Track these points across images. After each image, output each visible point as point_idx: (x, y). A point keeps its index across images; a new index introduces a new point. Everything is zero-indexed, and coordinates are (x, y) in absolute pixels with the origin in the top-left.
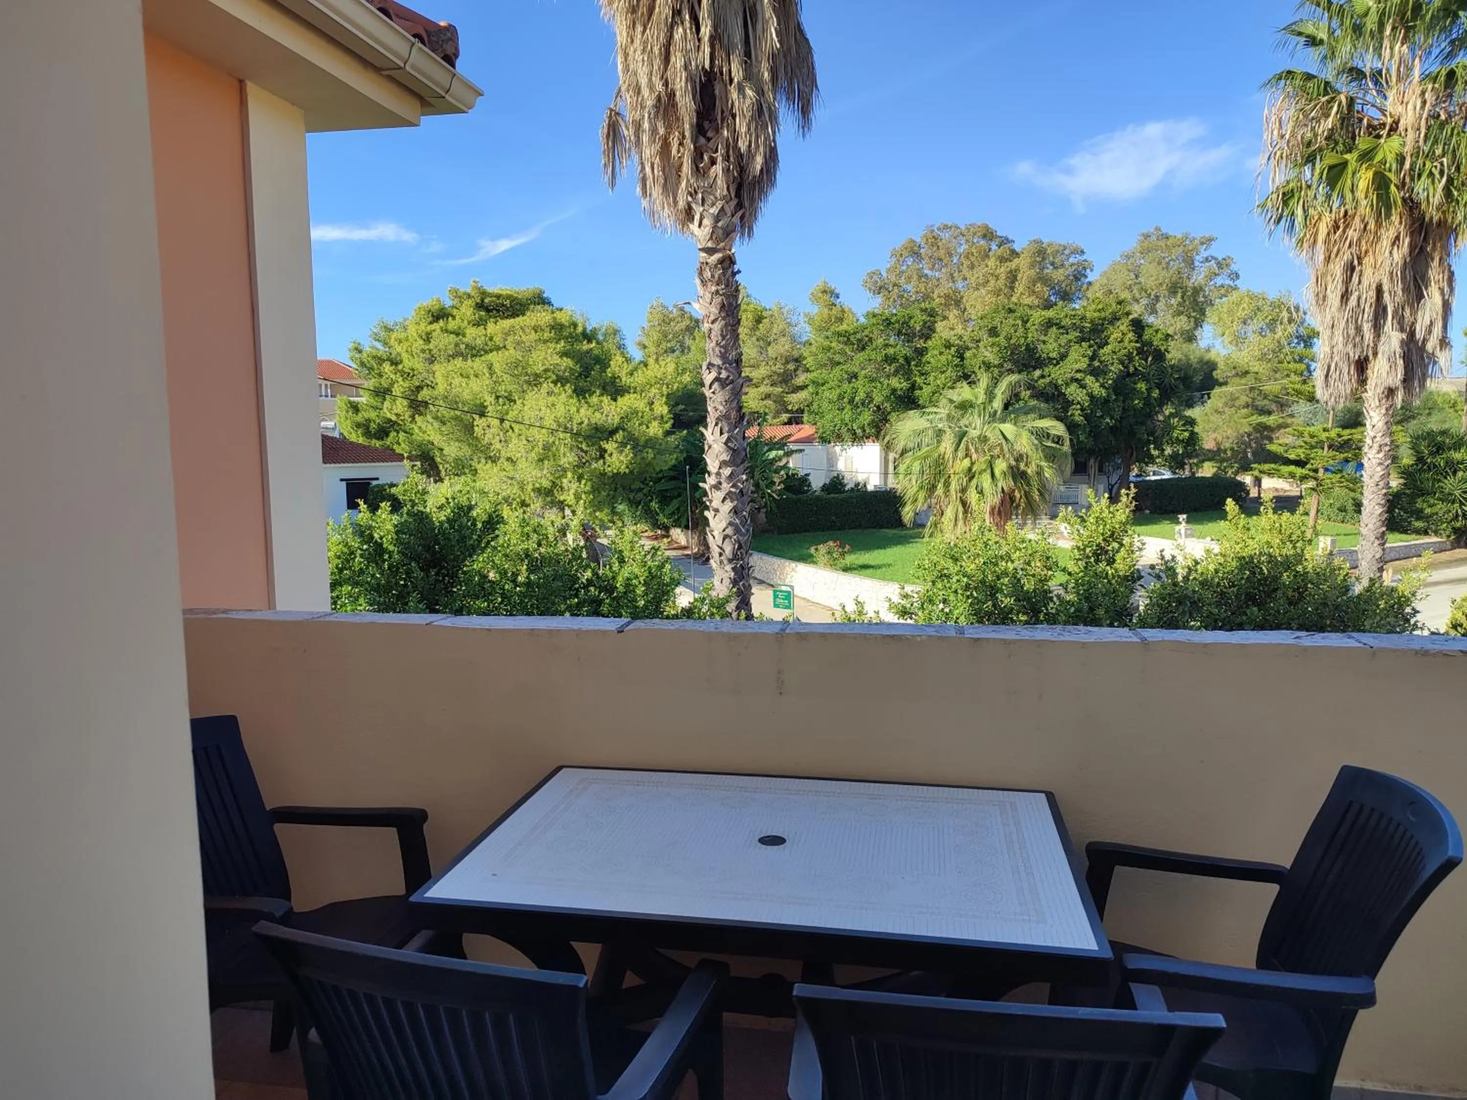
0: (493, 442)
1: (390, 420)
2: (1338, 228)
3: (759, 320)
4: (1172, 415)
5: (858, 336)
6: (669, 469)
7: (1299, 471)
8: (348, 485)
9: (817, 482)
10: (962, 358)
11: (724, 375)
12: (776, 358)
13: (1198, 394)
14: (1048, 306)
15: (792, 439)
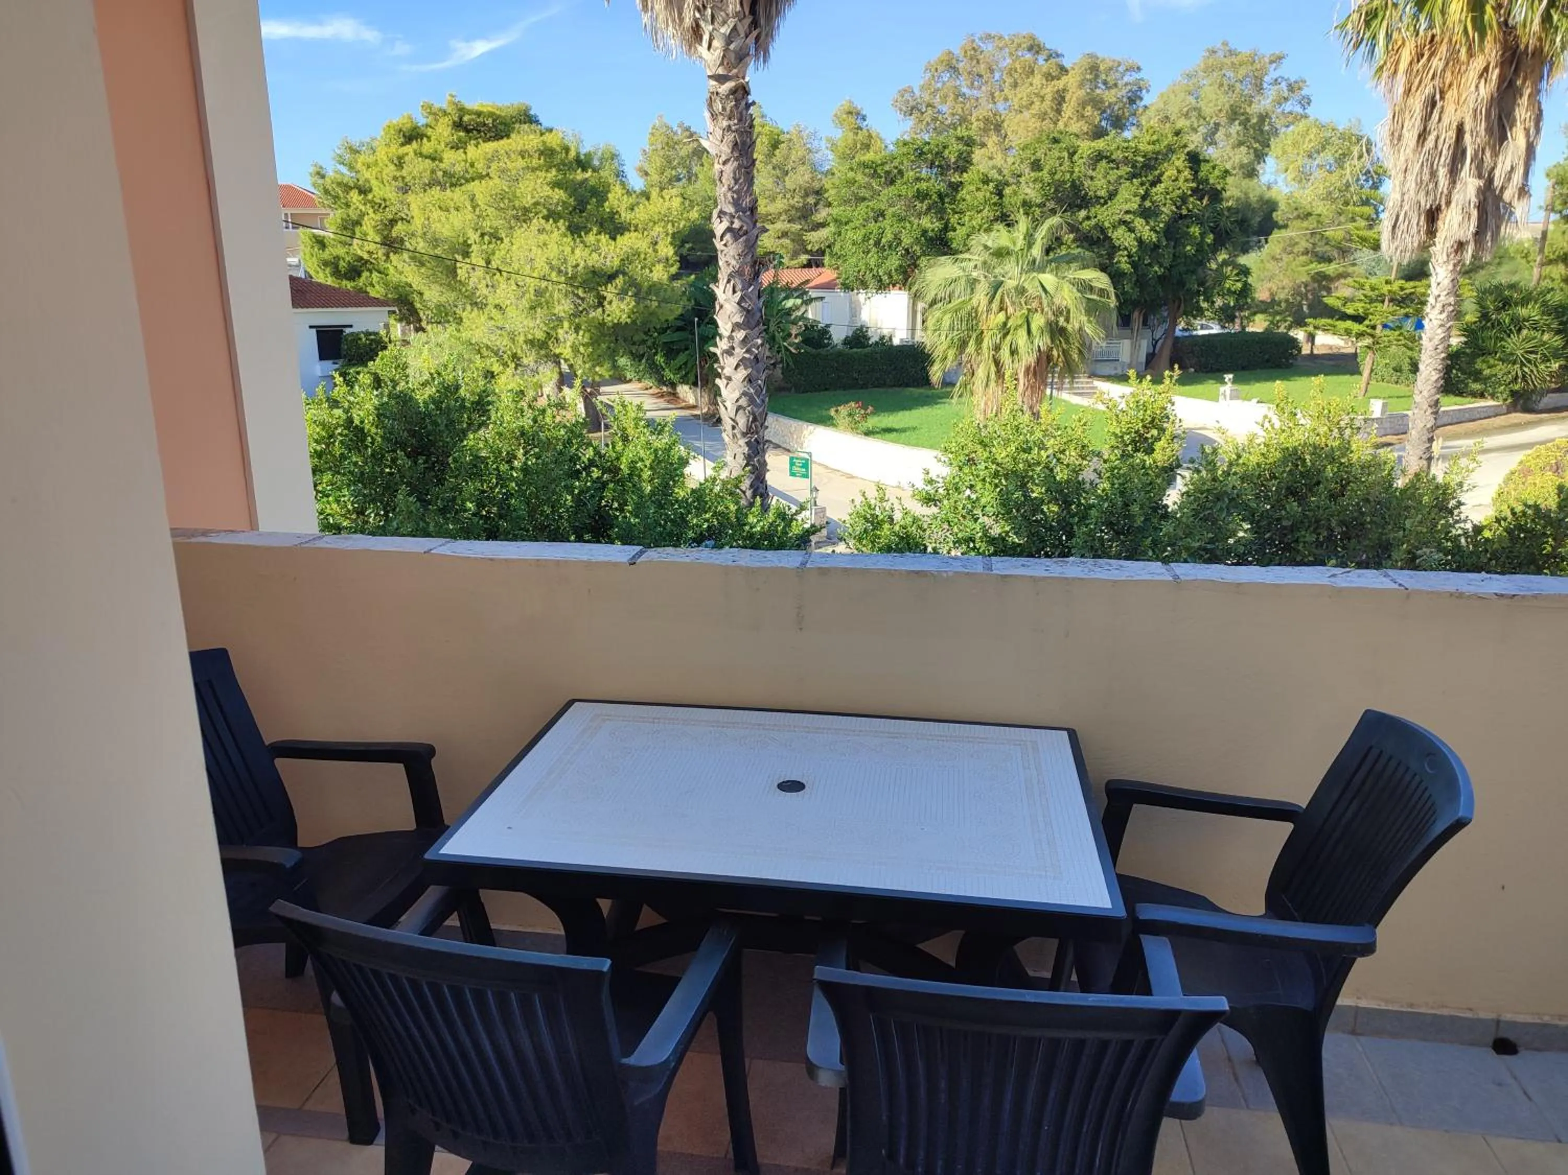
0: (479, 287)
1: (361, 258)
2: (1422, 55)
3: (775, 145)
4: (1225, 263)
5: (887, 168)
6: (676, 319)
7: (1356, 327)
8: (318, 332)
9: (838, 335)
10: (1000, 194)
11: (737, 224)
12: (795, 190)
13: (1255, 239)
14: (1099, 133)
15: (812, 284)
